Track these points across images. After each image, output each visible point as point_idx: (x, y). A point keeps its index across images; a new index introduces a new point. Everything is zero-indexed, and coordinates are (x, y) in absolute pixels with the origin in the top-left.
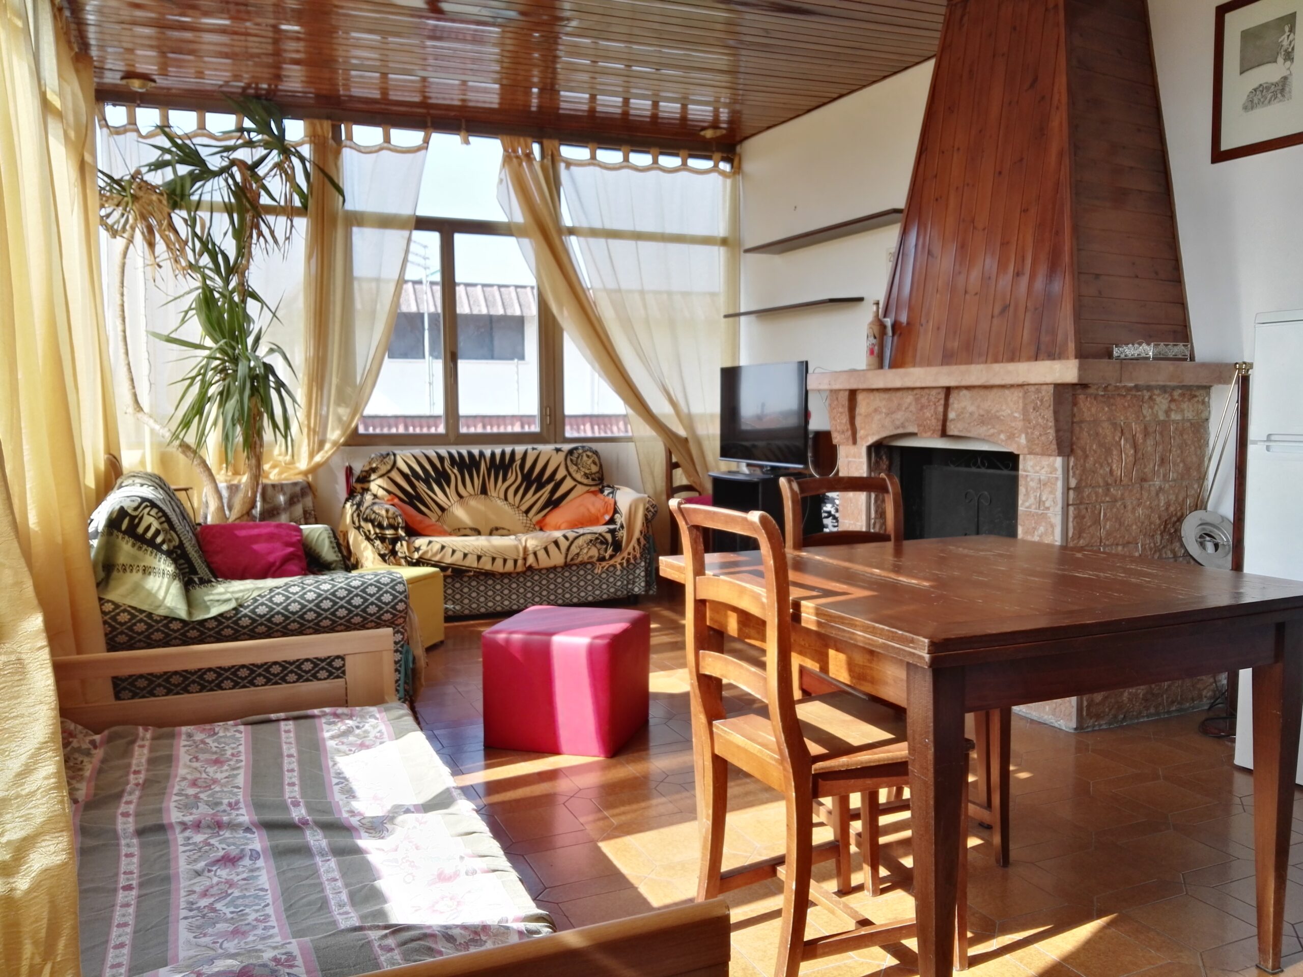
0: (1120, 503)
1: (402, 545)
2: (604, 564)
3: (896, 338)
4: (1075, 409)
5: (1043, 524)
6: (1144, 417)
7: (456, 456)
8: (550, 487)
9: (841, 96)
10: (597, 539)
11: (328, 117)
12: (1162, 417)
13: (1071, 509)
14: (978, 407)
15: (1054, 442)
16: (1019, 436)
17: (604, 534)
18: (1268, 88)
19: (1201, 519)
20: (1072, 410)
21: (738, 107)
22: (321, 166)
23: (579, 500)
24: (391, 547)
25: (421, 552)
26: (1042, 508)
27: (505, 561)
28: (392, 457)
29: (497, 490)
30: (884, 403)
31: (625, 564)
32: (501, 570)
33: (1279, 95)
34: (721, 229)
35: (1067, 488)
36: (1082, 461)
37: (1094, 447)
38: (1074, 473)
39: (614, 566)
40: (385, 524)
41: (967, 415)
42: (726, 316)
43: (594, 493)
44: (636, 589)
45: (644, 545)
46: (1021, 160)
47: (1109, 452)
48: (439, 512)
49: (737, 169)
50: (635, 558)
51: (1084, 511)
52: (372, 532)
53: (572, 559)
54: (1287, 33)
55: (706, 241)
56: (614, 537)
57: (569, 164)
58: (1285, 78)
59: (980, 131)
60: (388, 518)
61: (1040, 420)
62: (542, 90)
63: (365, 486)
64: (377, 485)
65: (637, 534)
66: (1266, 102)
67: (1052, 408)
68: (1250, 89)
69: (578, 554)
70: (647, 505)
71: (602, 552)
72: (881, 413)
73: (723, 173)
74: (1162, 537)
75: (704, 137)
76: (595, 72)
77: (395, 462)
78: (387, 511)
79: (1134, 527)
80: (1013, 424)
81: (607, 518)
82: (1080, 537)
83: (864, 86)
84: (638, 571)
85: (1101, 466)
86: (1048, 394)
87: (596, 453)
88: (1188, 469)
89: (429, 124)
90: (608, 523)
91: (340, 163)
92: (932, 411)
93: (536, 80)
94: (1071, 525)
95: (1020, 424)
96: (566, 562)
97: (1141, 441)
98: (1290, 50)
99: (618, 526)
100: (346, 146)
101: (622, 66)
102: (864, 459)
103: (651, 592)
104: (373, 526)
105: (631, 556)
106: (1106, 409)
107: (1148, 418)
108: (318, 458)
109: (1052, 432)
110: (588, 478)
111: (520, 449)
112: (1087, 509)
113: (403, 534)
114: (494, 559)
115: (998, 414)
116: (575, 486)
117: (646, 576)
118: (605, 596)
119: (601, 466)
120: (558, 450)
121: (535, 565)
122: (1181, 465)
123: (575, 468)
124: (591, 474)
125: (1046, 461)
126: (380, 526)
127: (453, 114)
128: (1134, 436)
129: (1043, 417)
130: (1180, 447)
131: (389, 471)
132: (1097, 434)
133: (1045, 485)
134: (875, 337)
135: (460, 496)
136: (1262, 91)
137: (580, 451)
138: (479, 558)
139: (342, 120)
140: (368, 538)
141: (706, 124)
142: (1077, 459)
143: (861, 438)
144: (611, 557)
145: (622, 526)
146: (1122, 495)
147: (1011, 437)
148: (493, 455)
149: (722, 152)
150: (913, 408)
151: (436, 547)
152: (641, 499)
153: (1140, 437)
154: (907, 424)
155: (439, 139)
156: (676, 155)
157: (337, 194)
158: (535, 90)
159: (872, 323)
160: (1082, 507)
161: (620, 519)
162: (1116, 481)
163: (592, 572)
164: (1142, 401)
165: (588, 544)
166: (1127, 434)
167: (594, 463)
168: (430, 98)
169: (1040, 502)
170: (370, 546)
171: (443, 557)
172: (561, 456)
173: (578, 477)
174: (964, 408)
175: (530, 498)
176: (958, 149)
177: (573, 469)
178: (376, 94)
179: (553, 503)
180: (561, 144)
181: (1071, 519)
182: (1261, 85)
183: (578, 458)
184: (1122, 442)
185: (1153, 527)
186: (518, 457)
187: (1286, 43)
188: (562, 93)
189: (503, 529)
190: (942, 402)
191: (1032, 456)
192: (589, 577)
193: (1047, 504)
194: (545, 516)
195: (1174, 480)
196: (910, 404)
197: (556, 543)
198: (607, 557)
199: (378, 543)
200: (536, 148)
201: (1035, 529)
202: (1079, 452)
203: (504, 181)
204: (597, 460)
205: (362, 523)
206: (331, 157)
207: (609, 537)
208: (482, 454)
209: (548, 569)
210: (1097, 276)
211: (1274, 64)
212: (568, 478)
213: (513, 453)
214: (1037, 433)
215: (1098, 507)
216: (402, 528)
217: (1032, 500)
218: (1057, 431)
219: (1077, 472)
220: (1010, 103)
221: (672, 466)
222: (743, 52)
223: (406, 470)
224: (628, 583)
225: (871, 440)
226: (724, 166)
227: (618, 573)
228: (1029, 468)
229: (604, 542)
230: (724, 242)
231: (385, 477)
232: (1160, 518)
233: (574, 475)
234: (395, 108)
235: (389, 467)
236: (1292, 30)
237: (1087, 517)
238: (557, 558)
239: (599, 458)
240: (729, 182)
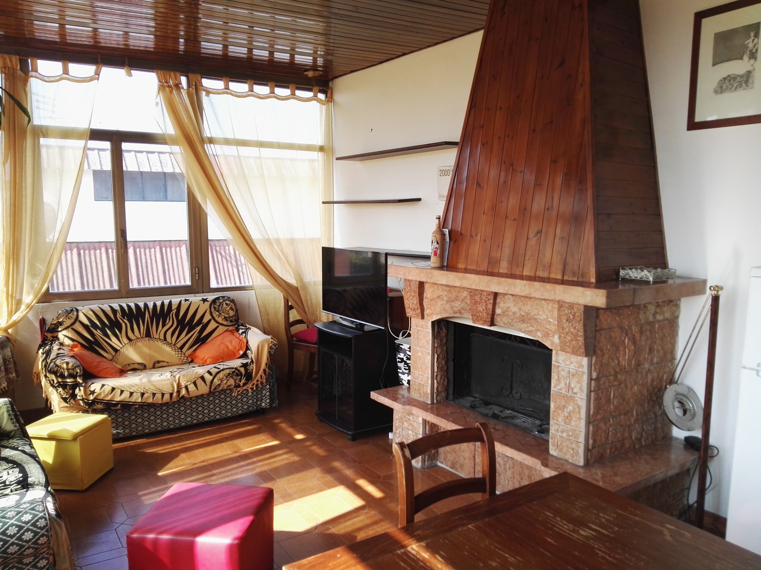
0: (623, 385)
1: (80, 390)
2: (239, 389)
3: (452, 243)
4: (598, 321)
5: (572, 404)
6: (640, 320)
7: (126, 308)
8: (199, 328)
9: (404, 54)
10: (234, 372)
11: (16, 53)
12: (651, 319)
13: (593, 394)
14: (520, 309)
15: (583, 347)
16: (553, 336)
17: (239, 368)
18: (735, 78)
19: (675, 391)
20: (596, 322)
21: (330, 58)
22: (11, 93)
23: (220, 338)
24: (71, 391)
25: (95, 395)
26: (571, 392)
27: (163, 395)
28: (75, 313)
29: (159, 332)
30: (445, 293)
31: (255, 389)
32: (160, 402)
33: (744, 85)
34: (319, 140)
35: (591, 379)
36: (601, 358)
37: (609, 347)
38: (595, 368)
39: (247, 390)
40: (66, 374)
41: (511, 313)
42: (323, 203)
43: (231, 332)
44: (263, 404)
45: (269, 373)
46: (552, 122)
47: (617, 349)
48: (113, 353)
49: (330, 98)
50: (262, 383)
51: (601, 394)
52: (56, 382)
53: (215, 389)
54: (752, 38)
55: (309, 148)
56: (246, 370)
57: (208, 93)
58: (749, 73)
59: (518, 97)
60: (68, 369)
61: (572, 330)
62: (186, 40)
63: (55, 334)
64: (63, 335)
65: (263, 366)
66: (733, 89)
67: (582, 322)
68: (720, 78)
69: (219, 385)
70: (271, 345)
71: (237, 381)
72: (443, 299)
73: (320, 101)
74: (648, 403)
75: (307, 75)
76: (226, 31)
77: (77, 316)
78: (67, 363)
79: (632, 400)
80: (548, 327)
81: (241, 353)
82: (597, 415)
83: (421, 49)
84: (264, 392)
85: (613, 360)
86: (579, 313)
87: (233, 301)
88: (665, 354)
89: (99, 61)
90: (241, 357)
91: (28, 89)
92: (484, 307)
93: (182, 33)
94: (592, 406)
95: (554, 328)
96: (210, 391)
97: (638, 338)
98: (754, 51)
99: (249, 361)
100: (32, 77)
101: (247, 27)
102: (430, 330)
103: (274, 405)
104: (57, 377)
105: (259, 382)
106: (617, 318)
107: (643, 321)
108: (16, 317)
109: (581, 339)
110: (227, 320)
111: (176, 300)
112: (602, 393)
113: (81, 382)
114: (154, 394)
115: (535, 316)
116: (218, 326)
117: (270, 395)
118: (240, 412)
119: (237, 310)
120: (204, 300)
121: (186, 395)
122: (662, 351)
123: (217, 313)
124: (229, 317)
125: (575, 359)
126: (62, 376)
127: (118, 53)
128: (634, 335)
129: (575, 328)
130: (662, 339)
131: (73, 324)
132: (611, 337)
133: (573, 375)
134: (438, 243)
135: (130, 340)
136: (730, 81)
137: (221, 301)
138: (143, 394)
139: (28, 56)
140: (52, 385)
141: (308, 68)
142: (597, 358)
143: (427, 314)
144: (244, 384)
145: (252, 361)
146: (625, 379)
147: (546, 335)
148: (155, 306)
149: (320, 86)
150: (468, 301)
151: (107, 389)
152: (266, 340)
153: (637, 335)
154: (463, 311)
155: (107, 71)
156: (287, 87)
157: (23, 114)
158: (182, 40)
159: (435, 232)
160: (600, 392)
161: (252, 355)
162: (621, 369)
163: (231, 395)
164: (640, 309)
165: (227, 377)
166: (630, 335)
167: (232, 309)
168: (100, 42)
169: (569, 388)
170: (55, 391)
171: (114, 396)
172: (207, 304)
173: (220, 320)
174: (509, 308)
175: (183, 338)
176: (501, 108)
177: (216, 314)
178: (56, 38)
179: (201, 341)
180: (202, 78)
181: (592, 402)
182: (729, 76)
183: (219, 306)
184: (626, 341)
185: (643, 398)
186: (174, 307)
187: (751, 45)
188: (202, 43)
189: (163, 361)
190: (492, 301)
191: (563, 353)
192: (228, 399)
193: (575, 391)
194: (195, 350)
195: (657, 363)
196: (466, 297)
197: (202, 378)
198: (241, 385)
199: (60, 389)
200: (184, 80)
201: (564, 406)
202: (599, 352)
203: (160, 104)
204: (234, 307)
205: (48, 375)
206: (20, 85)
207: (242, 370)
208: (146, 306)
209: (197, 397)
210: (609, 215)
211: (739, 61)
212: (212, 321)
213: (170, 303)
214: (569, 338)
215: (609, 390)
216: (80, 376)
217: (562, 385)
218: (585, 339)
219: (597, 367)
220: (542, 78)
221: (288, 308)
222: (333, 21)
223: (86, 322)
224: (257, 401)
225: (435, 318)
226: (321, 96)
227: (250, 394)
228: (561, 362)
229: (239, 374)
230: (321, 149)
231: (70, 329)
232: (648, 391)
233: (217, 318)
234: (71, 48)
235: (72, 321)
236: (756, 35)
237: (603, 399)
238: (204, 389)
239: (235, 305)
240: (324, 107)
